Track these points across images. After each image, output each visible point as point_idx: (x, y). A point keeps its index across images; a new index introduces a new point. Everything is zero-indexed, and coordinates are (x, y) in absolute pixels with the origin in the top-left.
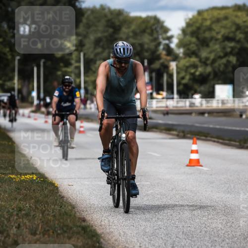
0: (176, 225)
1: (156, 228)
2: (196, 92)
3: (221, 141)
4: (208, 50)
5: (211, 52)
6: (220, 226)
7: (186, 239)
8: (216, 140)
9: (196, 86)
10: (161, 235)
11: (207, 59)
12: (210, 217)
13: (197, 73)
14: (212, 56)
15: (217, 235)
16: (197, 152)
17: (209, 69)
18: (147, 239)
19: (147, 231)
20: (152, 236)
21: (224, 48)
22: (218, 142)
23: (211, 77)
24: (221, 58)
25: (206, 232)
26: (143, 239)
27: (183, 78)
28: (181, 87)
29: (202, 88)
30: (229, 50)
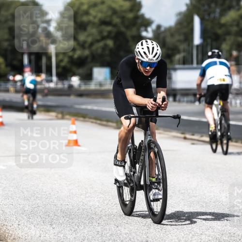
0: (54, 204)
1: (34, 206)
2: (74, 75)
3: (99, 122)
4: (86, 34)
5: (88, 36)
6: (97, 204)
7: (64, 217)
8: (94, 121)
9: (74, 69)
10: (40, 213)
11: (85, 42)
12: (87, 195)
13: (76, 56)
14: (90, 40)
15: (94, 212)
16: (75, 132)
17: (87, 52)
18: (25, 217)
19: (26, 209)
20: (31, 214)
21: (101, 32)
22: (96, 123)
23: (89, 60)
24: (98, 41)
25: (83, 210)
26: (22, 217)
27: (61, 61)
28: (60, 70)
29: (81, 71)
30: (105, 34)
